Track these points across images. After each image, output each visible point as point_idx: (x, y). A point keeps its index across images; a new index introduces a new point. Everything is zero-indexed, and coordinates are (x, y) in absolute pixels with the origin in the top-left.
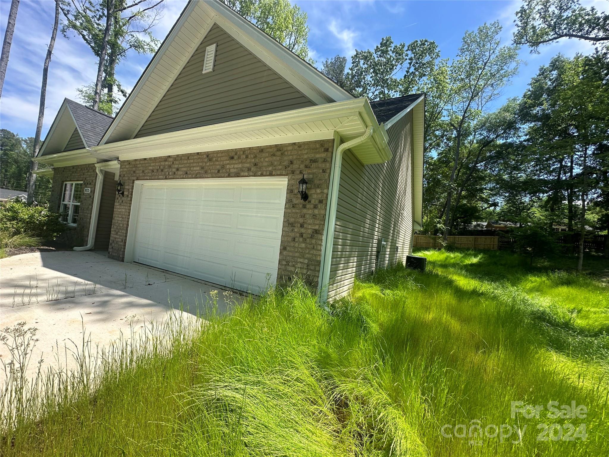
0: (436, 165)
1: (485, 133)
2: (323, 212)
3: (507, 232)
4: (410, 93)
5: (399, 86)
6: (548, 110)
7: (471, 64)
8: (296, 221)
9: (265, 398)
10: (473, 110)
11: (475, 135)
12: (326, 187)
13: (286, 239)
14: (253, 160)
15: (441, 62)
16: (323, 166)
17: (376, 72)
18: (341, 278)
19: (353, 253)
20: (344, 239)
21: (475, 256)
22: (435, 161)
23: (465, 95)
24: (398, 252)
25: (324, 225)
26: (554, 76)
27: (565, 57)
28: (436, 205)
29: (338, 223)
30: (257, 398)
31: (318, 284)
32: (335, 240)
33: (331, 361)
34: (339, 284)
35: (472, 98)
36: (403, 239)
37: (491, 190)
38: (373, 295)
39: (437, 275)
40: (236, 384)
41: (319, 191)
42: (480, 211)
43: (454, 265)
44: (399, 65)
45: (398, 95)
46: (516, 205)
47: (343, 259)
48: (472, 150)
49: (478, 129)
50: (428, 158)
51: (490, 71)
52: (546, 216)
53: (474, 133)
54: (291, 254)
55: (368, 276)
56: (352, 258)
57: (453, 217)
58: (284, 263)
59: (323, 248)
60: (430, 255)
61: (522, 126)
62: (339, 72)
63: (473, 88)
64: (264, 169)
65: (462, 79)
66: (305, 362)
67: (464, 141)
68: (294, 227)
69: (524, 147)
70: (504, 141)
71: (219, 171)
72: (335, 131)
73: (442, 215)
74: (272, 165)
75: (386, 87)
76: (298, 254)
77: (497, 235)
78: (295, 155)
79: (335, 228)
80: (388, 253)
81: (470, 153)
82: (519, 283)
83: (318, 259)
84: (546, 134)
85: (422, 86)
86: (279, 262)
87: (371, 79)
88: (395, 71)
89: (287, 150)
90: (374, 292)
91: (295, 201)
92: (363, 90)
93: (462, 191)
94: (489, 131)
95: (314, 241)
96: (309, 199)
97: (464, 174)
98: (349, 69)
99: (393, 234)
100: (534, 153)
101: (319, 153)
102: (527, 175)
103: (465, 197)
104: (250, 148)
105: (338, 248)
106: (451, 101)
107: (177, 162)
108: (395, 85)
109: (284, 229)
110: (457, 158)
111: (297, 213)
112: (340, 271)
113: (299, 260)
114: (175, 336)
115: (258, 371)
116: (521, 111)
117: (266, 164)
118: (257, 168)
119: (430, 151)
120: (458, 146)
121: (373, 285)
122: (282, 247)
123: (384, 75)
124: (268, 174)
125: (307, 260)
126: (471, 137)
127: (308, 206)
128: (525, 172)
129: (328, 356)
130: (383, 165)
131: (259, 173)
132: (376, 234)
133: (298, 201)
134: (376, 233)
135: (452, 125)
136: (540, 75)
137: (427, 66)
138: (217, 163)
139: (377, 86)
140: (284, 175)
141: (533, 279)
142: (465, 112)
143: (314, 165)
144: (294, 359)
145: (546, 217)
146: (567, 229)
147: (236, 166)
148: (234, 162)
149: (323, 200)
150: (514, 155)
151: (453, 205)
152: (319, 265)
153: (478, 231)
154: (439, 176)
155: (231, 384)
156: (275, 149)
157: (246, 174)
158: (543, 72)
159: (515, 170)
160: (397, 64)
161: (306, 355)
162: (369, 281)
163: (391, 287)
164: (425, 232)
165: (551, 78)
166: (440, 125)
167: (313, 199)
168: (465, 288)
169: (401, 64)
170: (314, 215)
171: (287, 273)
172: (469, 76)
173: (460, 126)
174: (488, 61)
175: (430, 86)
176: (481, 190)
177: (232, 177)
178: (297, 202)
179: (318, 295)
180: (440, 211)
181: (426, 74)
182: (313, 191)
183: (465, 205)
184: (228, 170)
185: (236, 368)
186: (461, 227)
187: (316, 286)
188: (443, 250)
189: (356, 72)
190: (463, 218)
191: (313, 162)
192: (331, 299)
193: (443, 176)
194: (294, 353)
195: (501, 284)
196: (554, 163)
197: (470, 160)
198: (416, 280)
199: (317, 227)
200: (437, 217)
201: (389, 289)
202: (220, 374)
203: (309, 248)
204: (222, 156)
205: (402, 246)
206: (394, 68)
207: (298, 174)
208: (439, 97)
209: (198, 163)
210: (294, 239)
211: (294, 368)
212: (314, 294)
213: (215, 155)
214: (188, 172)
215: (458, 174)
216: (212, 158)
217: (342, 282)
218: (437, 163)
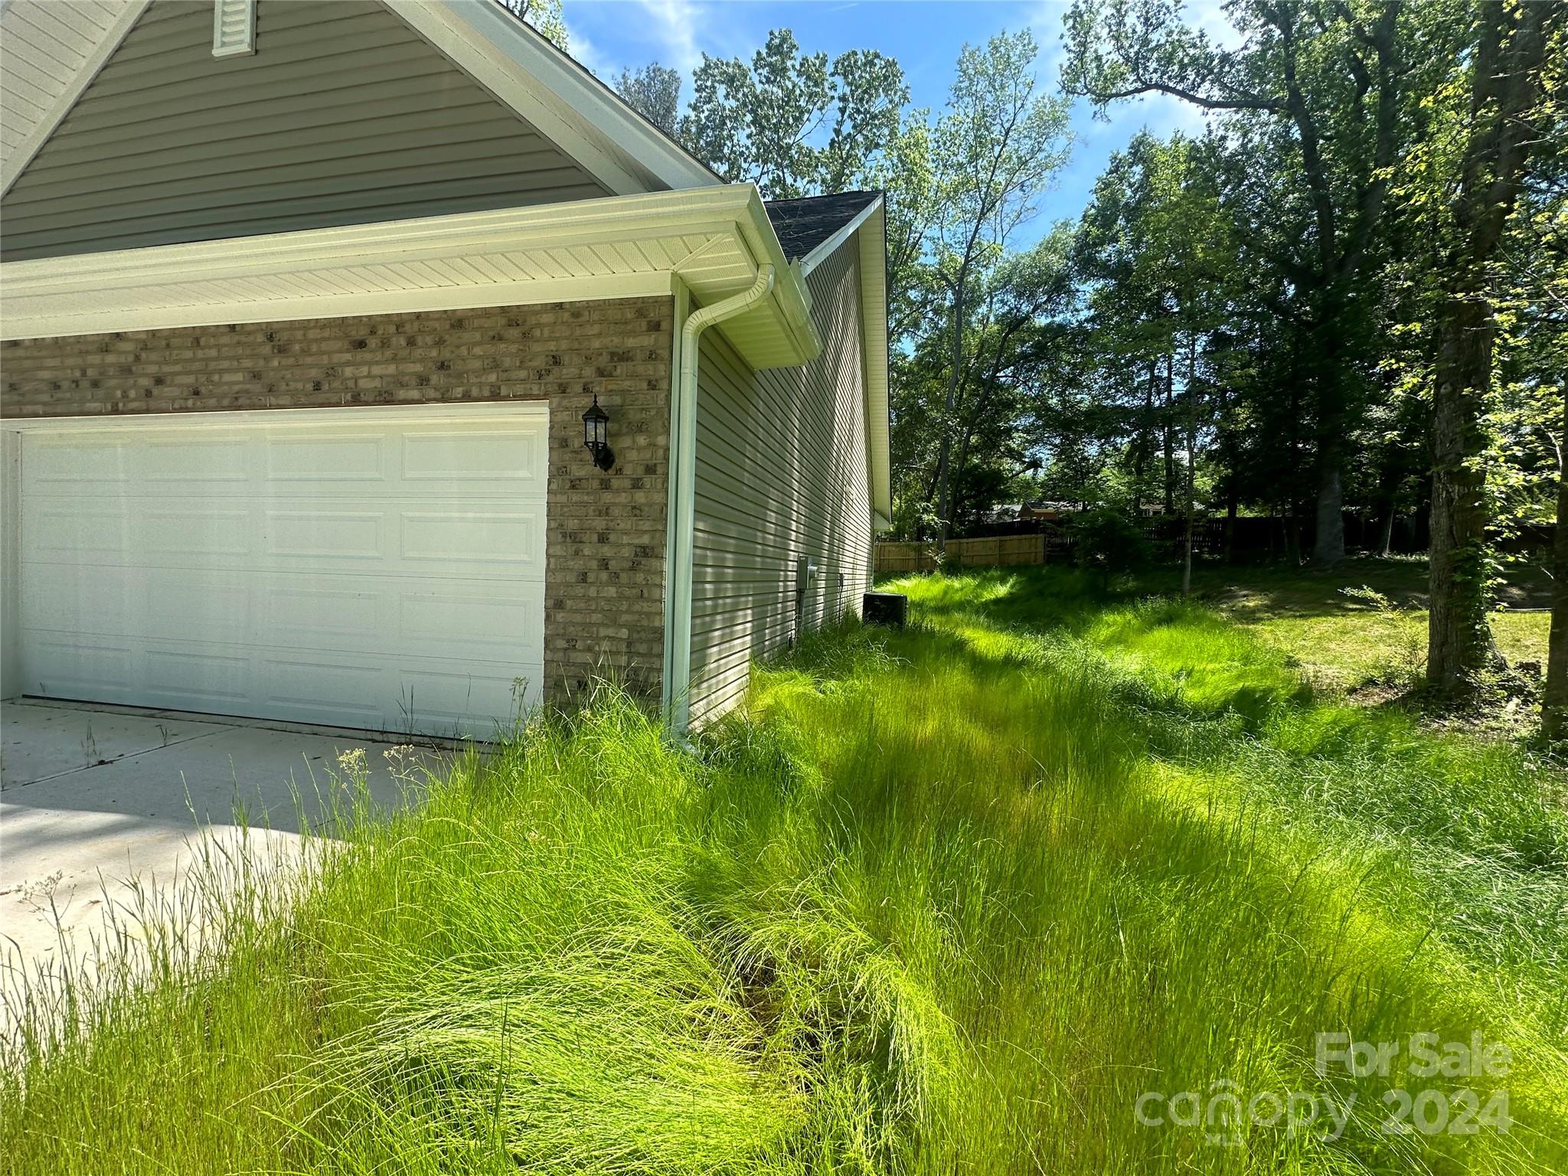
0: (914, 374)
1: (1011, 299)
2: (658, 498)
3: (1060, 523)
4: (845, 190)
5: (820, 169)
6: (1127, 253)
7: (978, 130)
8: (585, 526)
9: (555, 1019)
10: (985, 244)
11: (991, 302)
12: (661, 430)
13: (559, 578)
14: (434, 353)
15: (913, 115)
16: (649, 370)
17: (760, 124)
18: (719, 667)
19: (743, 599)
20: (719, 566)
21: (1003, 581)
22: (911, 364)
23: (968, 204)
24: (845, 588)
25: (665, 531)
26: (1137, 177)
27: (1155, 137)
28: (918, 470)
29: (701, 526)
30: (532, 1026)
31: (661, 689)
32: (696, 569)
33: (720, 878)
34: (714, 681)
35: (983, 214)
36: (852, 555)
37: (1027, 431)
38: (799, 696)
39: (931, 634)
40: (466, 1005)
41: (642, 440)
42: (1007, 479)
43: (961, 606)
44: (815, 110)
45: (816, 191)
46: (1075, 463)
47: (719, 617)
48: (986, 340)
49: (996, 288)
50: (896, 355)
51: (1017, 151)
52: (1129, 484)
53: (988, 300)
54: (578, 618)
55: (783, 653)
56: (741, 613)
57: (954, 496)
58: (561, 643)
59: (667, 596)
60: (912, 587)
61: (1082, 288)
62: (661, 112)
63: (985, 190)
64: (473, 380)
65: (961, 165)
66: (654, 898)
67: (970, 316)
68: (581, 542)
69: (1087, 335)
70: (1049, 320)
71: (317, 387)
72: (674, 274)
73: (931, 493)
74: (497, 366)
75: (787, 167)
76: (600, 615)
77: (1043, 531)
78: (566, 338)
79: (695, 538)
80: (822, 591)
81: (982, 346)
82: (1086, 631)
83: (657, 624)
84: (1124, 308)
85: (873, 172)
86: (546, 643)
87: (749, 143)
88: (807, 127)
89: (539, 325)
90: (801, 690)
91: (577, 471)
92: (731, 169)
93: (970, 434)
94: (1019, 295)
95: (640, 578)
96: (618, 463)
97: (974, 394)
98: (690, 106)
99: (831, 544)
100: (1104, 349)
101: (633, 333)
102: (1093, 398)
103: (976, 449)
104: (418, 316)
105: (705, 590)
106: (938, 218)
107: (153, 356)
108: (809, 165)
109: (551, 551)
110: (958, 359)
111: (585, 504)
112: (715, 649)
113: (603, 632)
114: (230, 909)
115: (527, 952)
116: (1079, 251)
117: (477, 364)
118: (449, 375)
119: (899, 341)
120: (959, 330)
121: (796, 672)
122: (551, 602)
123: (781, 134)
124: (486, 393)
125: (624, 630)
126: (983, 309)
127: (615, 483)
128: (1089, 389)
129: (712, 868)
130: (797, 370)
131: (459, 392)
132: (792, 548)
133: (586, 469)
134: (792, 546)
135: (944, 277)
136: (1111, 172)
137: (882, 124)
138: (309, 360)
139: (765, 162)
140: (537, 398)
141: (1109, 618)
142: (970, 247)
143: (621, 369)
144: (625, 895)
145: (1129, 488)
146: (1163, 511)
147: (376, 370)
148: (368, 356)
149: (655, 465)
150: (1068, 352)
151: (954, 468)
152: (660, 639)
153: (1005, 524)
154: (920, 401)
155: (447, 1008)
156: (503, 321)
157: (415, 394)
158: (1117, 167)
159: (1070, 386)
160: (811, 107)
161: (655, 878)
162: (787, 666)
163: (836, 673)
164: (896, 536)
165: (1132, 180)
166: (917, 275)
167: (629, 462)
168: (990, 657)
169: (821, 109)
170: (634, 508)
171: (573, 671)
172: (974, 158)
173: (961, 280)
174: (1012, 125)
175: (890, 175)
176: (1008, 432)
177: (367, 404)
178: (582, 473)
179: (665, 719)
180: (928, 483)
181: (881, 142)
182: (626, 442)
183: (976, 466)
184: (351, 384)
185: (457, 961)
186: (971, 518)
187: (657, 696)
188: (937, 573)
189: (707, 118)
190: (974, 497)
191: (619, 360)
192: (696, 723)
193: (929, 402)
194: (623, 882)
195: (1054, 636)
196: (1139, 370)
197: (982, 363)
198: (890, 649)
199: (645, 540)
200: (922, 499)
201: (832, 677)
202: (411, 989)
203: (628, 598)
204: (324, 339)
205: (850, 571)
206: (805, 119)
207: (577, 395)
208: (913, 204)
209: (238, 359)
210: (583, 577)
211: (626, 919)
212: (653, 716)
213: (299, 334)
214: (203, 390)
215: (961, 395)
216: (290, 342)
217: (721, 677)
218: (916, 369)
